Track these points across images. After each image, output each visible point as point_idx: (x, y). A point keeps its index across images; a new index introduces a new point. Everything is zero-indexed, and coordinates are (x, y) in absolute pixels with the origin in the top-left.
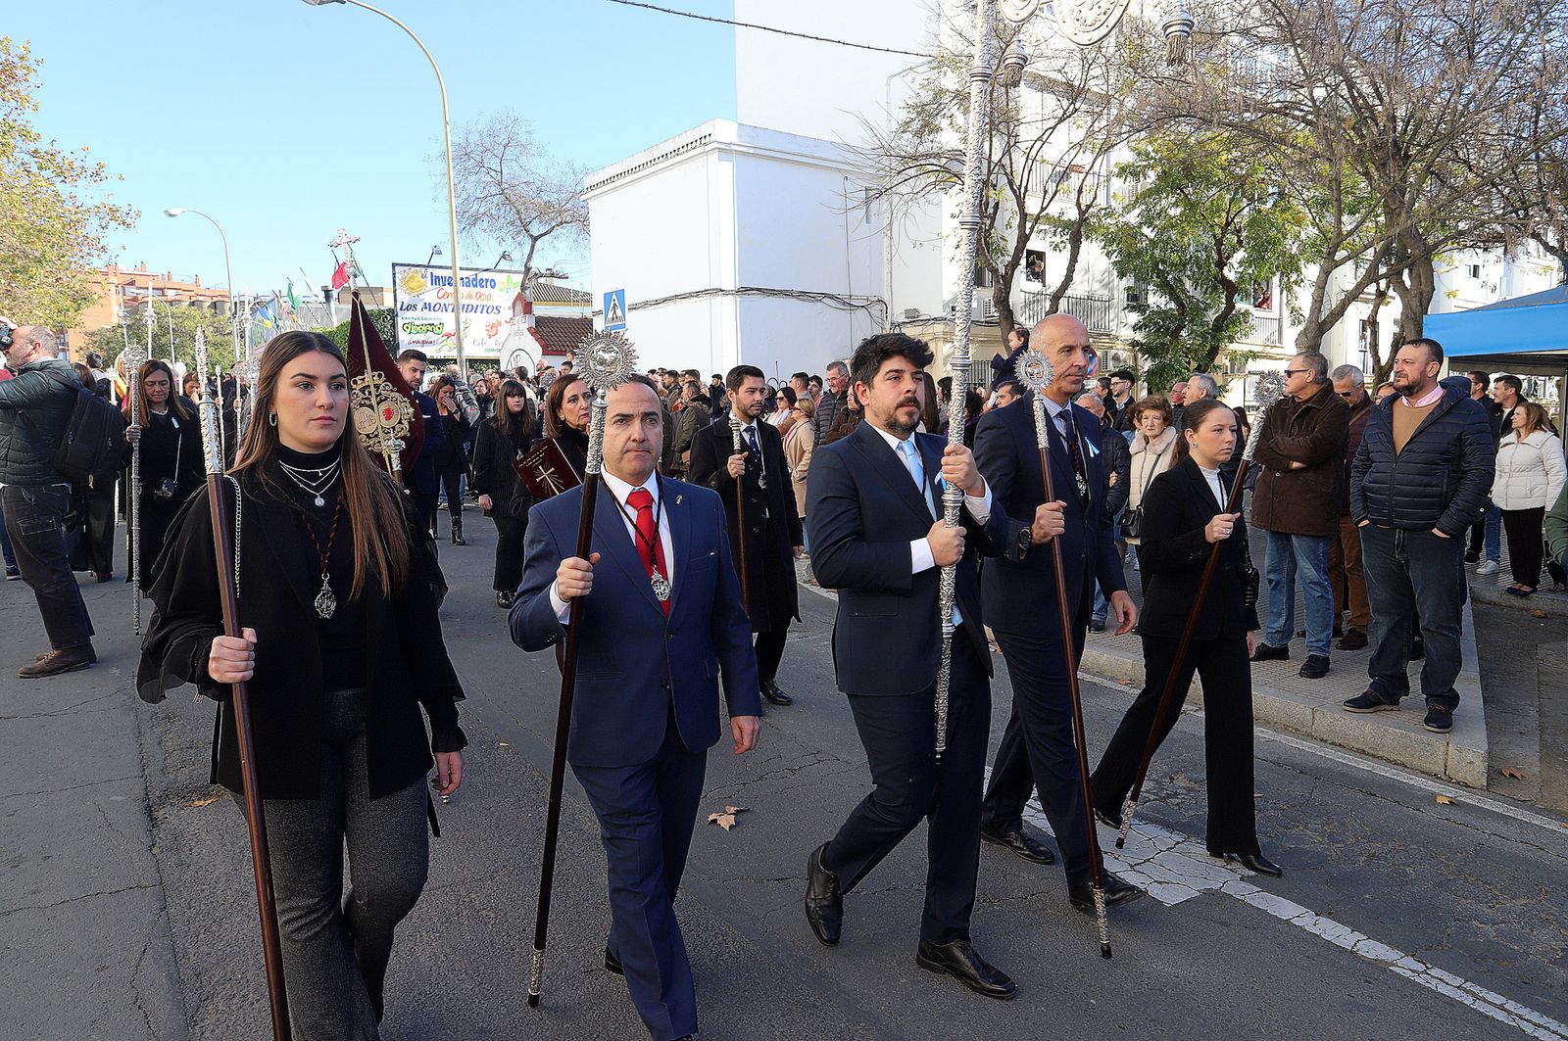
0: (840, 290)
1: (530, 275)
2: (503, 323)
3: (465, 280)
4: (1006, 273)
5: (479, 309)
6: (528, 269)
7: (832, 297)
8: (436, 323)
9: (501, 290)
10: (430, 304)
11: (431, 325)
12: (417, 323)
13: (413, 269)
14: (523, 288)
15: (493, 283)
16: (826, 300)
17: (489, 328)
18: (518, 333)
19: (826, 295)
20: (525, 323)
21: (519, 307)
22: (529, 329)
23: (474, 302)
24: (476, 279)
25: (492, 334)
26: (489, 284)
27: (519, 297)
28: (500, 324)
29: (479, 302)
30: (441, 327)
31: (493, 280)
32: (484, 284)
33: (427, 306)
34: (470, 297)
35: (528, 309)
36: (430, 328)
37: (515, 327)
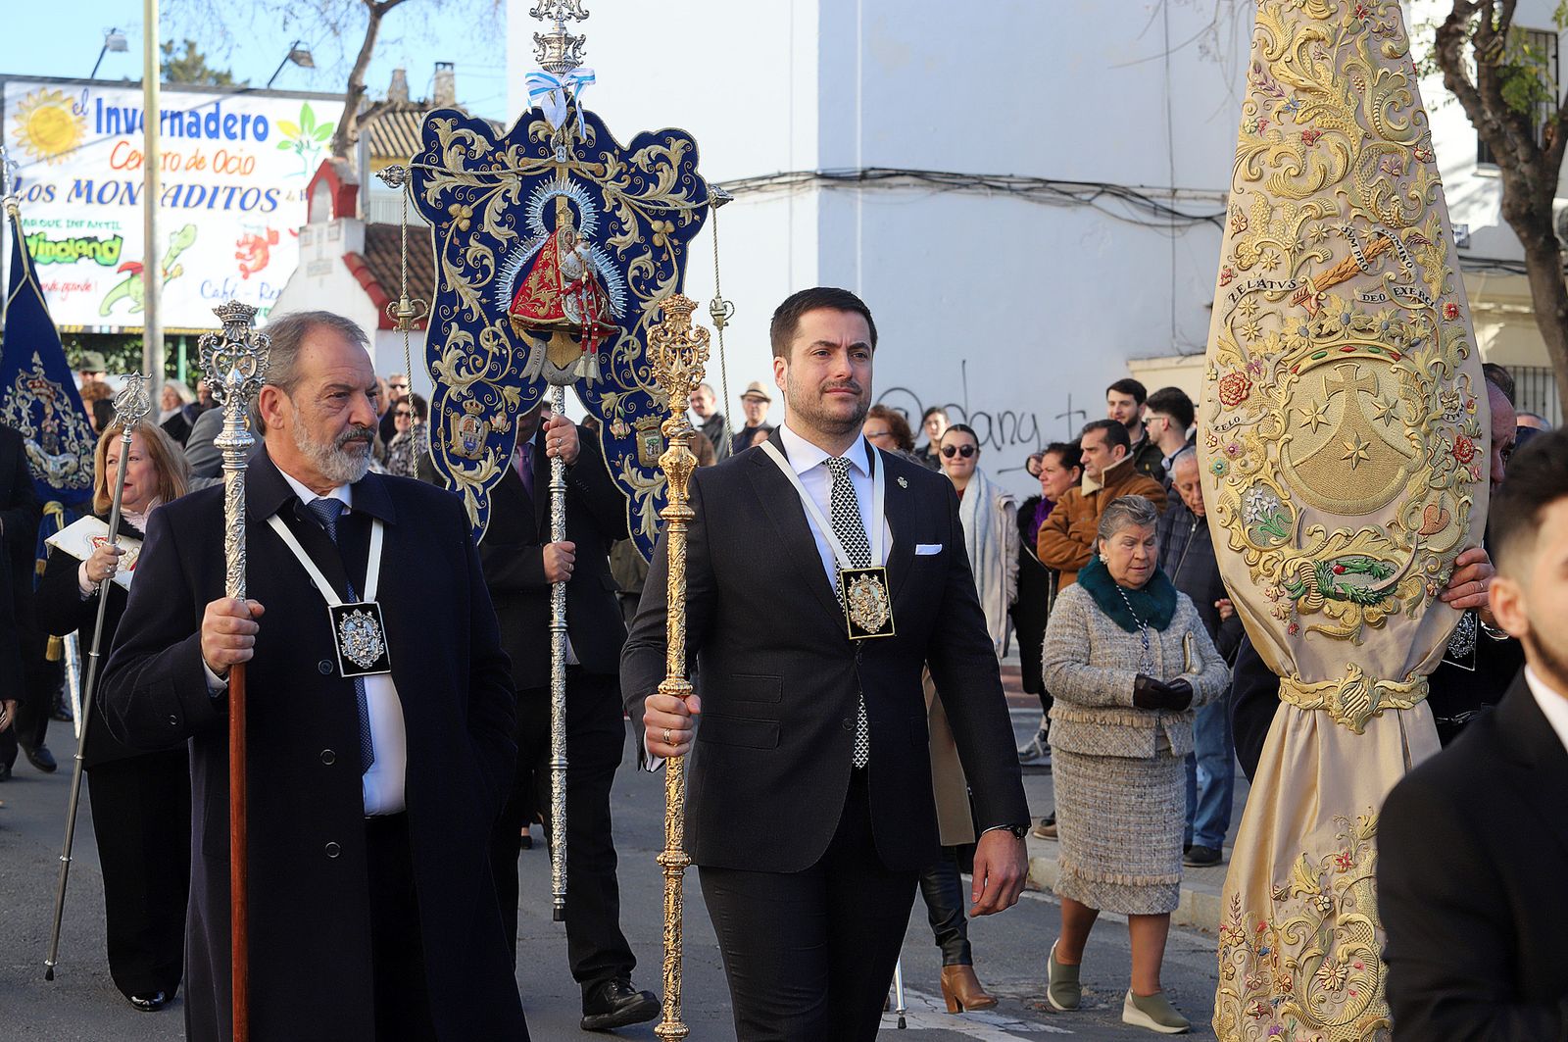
0: (1143, 173)
1: (359, 111)
2: (285, 238)
3: (187, 119)
4: (1547, 144)
5: (221, 198)
6: (356, 91)
7: (1122, 193)
8: (104, 234)
9: (283, 146)
10: (90, 184)
11: (89, 240)
12: (53, 234)
13: (52, 89)
14: (341, 143)
15: (261, 128)
16: (1105, 201)
17: (245, 250)
18: (318, 268)
19: (1104, 189)
20: (339, 241)
21: (325, 200)
22: (348, 259)
23: (208, 179)
24: (217, 114)
25: (250, 265)
26: (249, 127)
27: (326, 171)
28: (274, 238)
29: (224, 180)
30: (115, 245)
31: (261, 119)
32: (237, 129)
33: (83, 190)
34: (198, 163)
35: (346, 199)
36: (87, 249)
37: (311, 254)
